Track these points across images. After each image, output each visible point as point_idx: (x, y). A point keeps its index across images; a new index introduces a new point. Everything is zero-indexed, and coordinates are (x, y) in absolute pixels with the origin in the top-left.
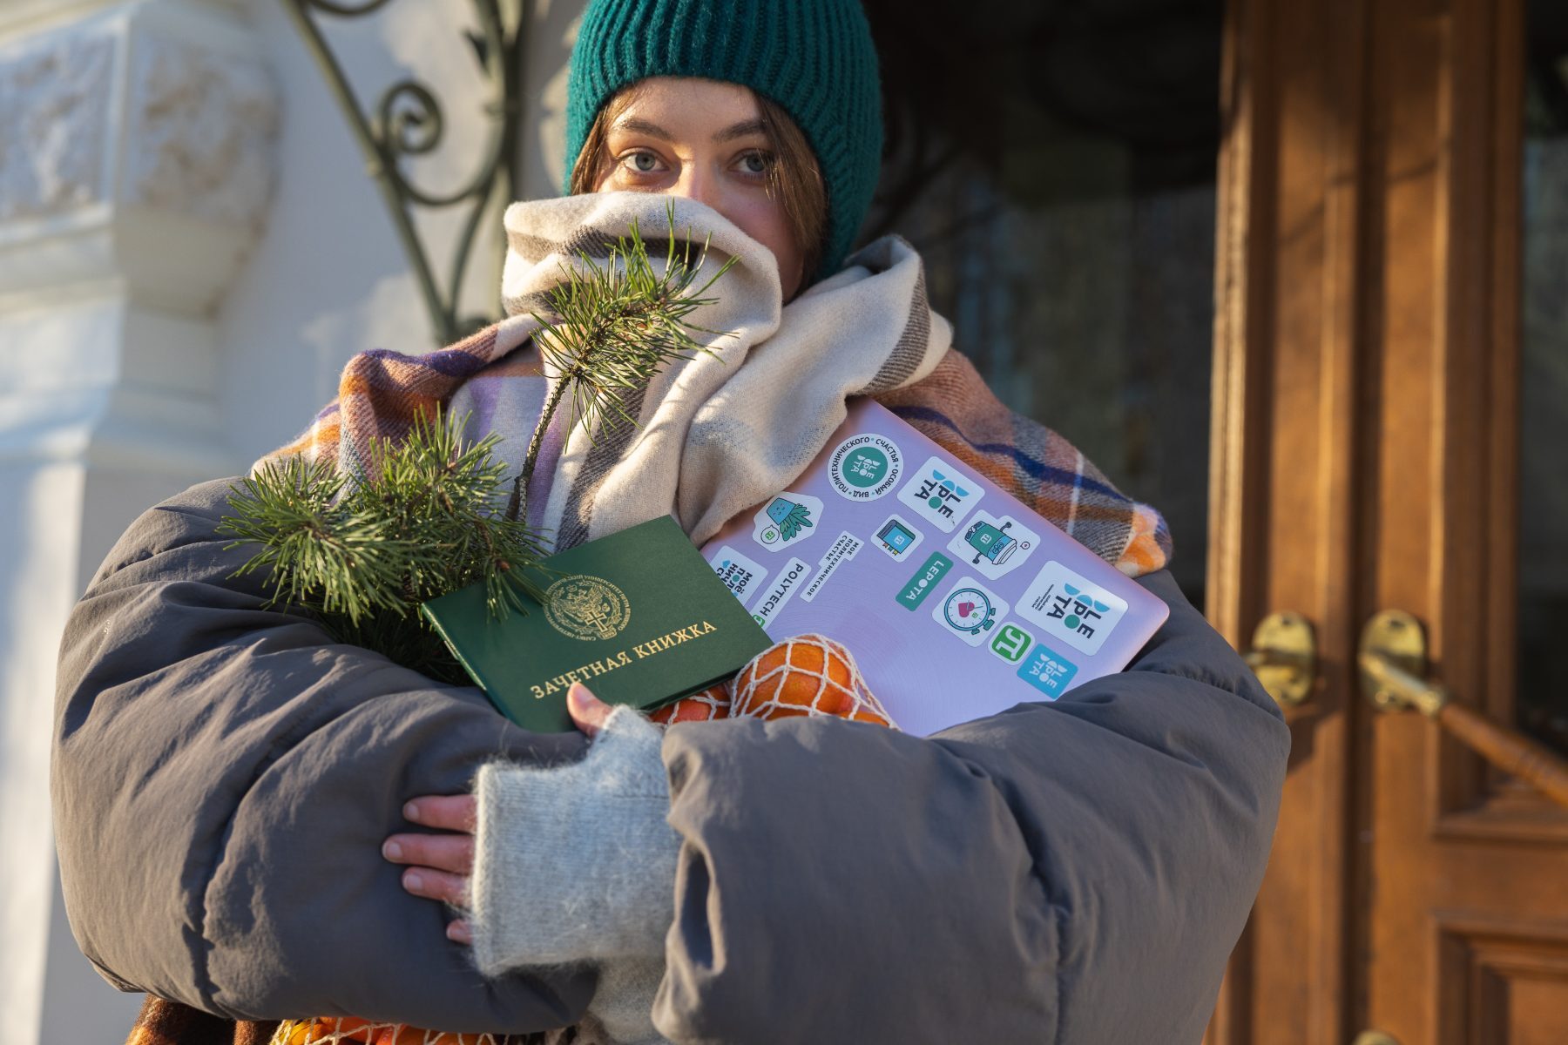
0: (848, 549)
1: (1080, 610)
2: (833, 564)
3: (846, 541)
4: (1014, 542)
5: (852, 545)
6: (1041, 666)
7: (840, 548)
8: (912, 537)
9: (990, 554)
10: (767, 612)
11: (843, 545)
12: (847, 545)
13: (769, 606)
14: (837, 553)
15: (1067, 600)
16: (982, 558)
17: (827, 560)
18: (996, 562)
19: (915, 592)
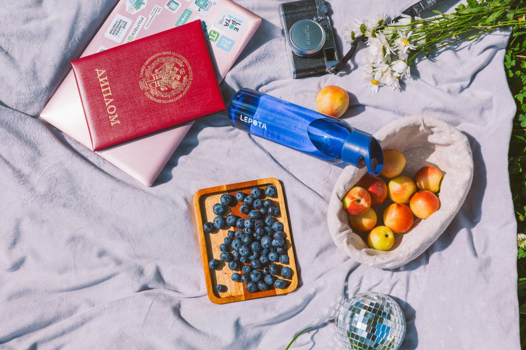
0: (158, 11)
1: (234, 23)
2: (153, 16)
3: (157, 8)
4: (211, 3)
5: (158, 9)
6: (223, 42)
7: (155, 11)
8: (178, 4)
9: (204, 8)
10: (134, 34)
11: (156, 9)
12: (157, 9)
13: (134, 32)
14: (154, 12)
15: (229, 20)
16: (201, 9)
17: (151, 15)
18: (205, 10)
19: (181, 23)
